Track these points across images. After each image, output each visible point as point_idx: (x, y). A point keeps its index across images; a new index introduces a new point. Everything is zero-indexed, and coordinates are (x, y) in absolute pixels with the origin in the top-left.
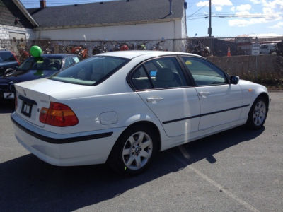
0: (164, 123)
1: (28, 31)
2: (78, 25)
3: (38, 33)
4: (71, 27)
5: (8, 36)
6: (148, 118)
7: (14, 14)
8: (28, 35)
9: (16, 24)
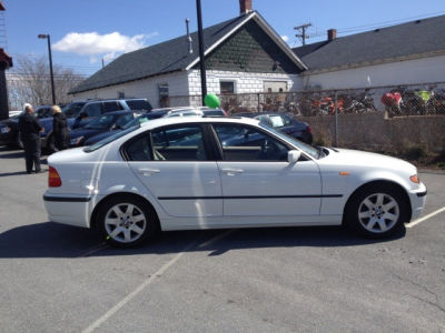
0: (160, 198)
1: (291, 78)
2: (360, 63)
3: (305, 79)
4: (350, 67)
5: (261, 86)
6: (134, 190)
7: (272, 57)
8: (290, 83)
9: (274, 69)
